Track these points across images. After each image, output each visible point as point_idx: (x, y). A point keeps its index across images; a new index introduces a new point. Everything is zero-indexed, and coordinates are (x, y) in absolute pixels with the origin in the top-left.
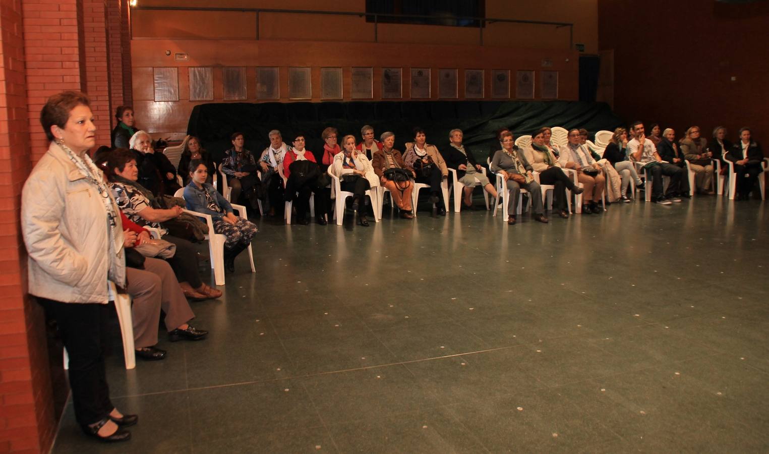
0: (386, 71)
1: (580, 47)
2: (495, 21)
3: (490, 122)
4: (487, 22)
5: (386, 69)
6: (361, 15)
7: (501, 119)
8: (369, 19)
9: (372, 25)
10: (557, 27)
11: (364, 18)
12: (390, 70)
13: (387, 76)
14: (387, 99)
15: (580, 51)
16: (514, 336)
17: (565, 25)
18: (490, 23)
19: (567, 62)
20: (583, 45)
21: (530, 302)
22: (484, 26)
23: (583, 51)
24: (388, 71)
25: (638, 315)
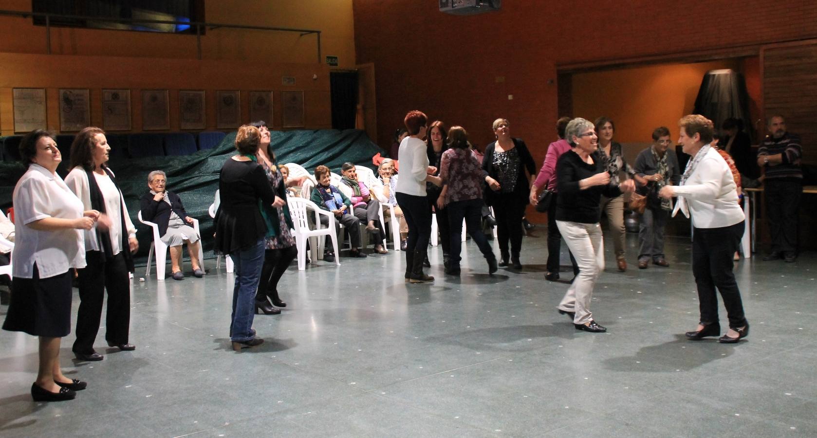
0: (65, 93)
1: (332, 60)
2: (218, 26)
3: (210, 160)
4: (207, 28)
5: (65, 90)
6: (25, 15)
7: (224, 155)
8: (38, 21)
9: (42, 29)
10: (301, 35)
11: (30, 20)
12: (71, 92)
13: (67, 100)
14: (67, 132)
15: (331, 65)
16: (196, 422)
17: (311, 32)
18: (211, 29)
19: (315, 79)
20: (336, 58)
21: (228, 381)
22: (203, 33)
23: (336, 65)
24: (68, 93)
25: (354, 383)
